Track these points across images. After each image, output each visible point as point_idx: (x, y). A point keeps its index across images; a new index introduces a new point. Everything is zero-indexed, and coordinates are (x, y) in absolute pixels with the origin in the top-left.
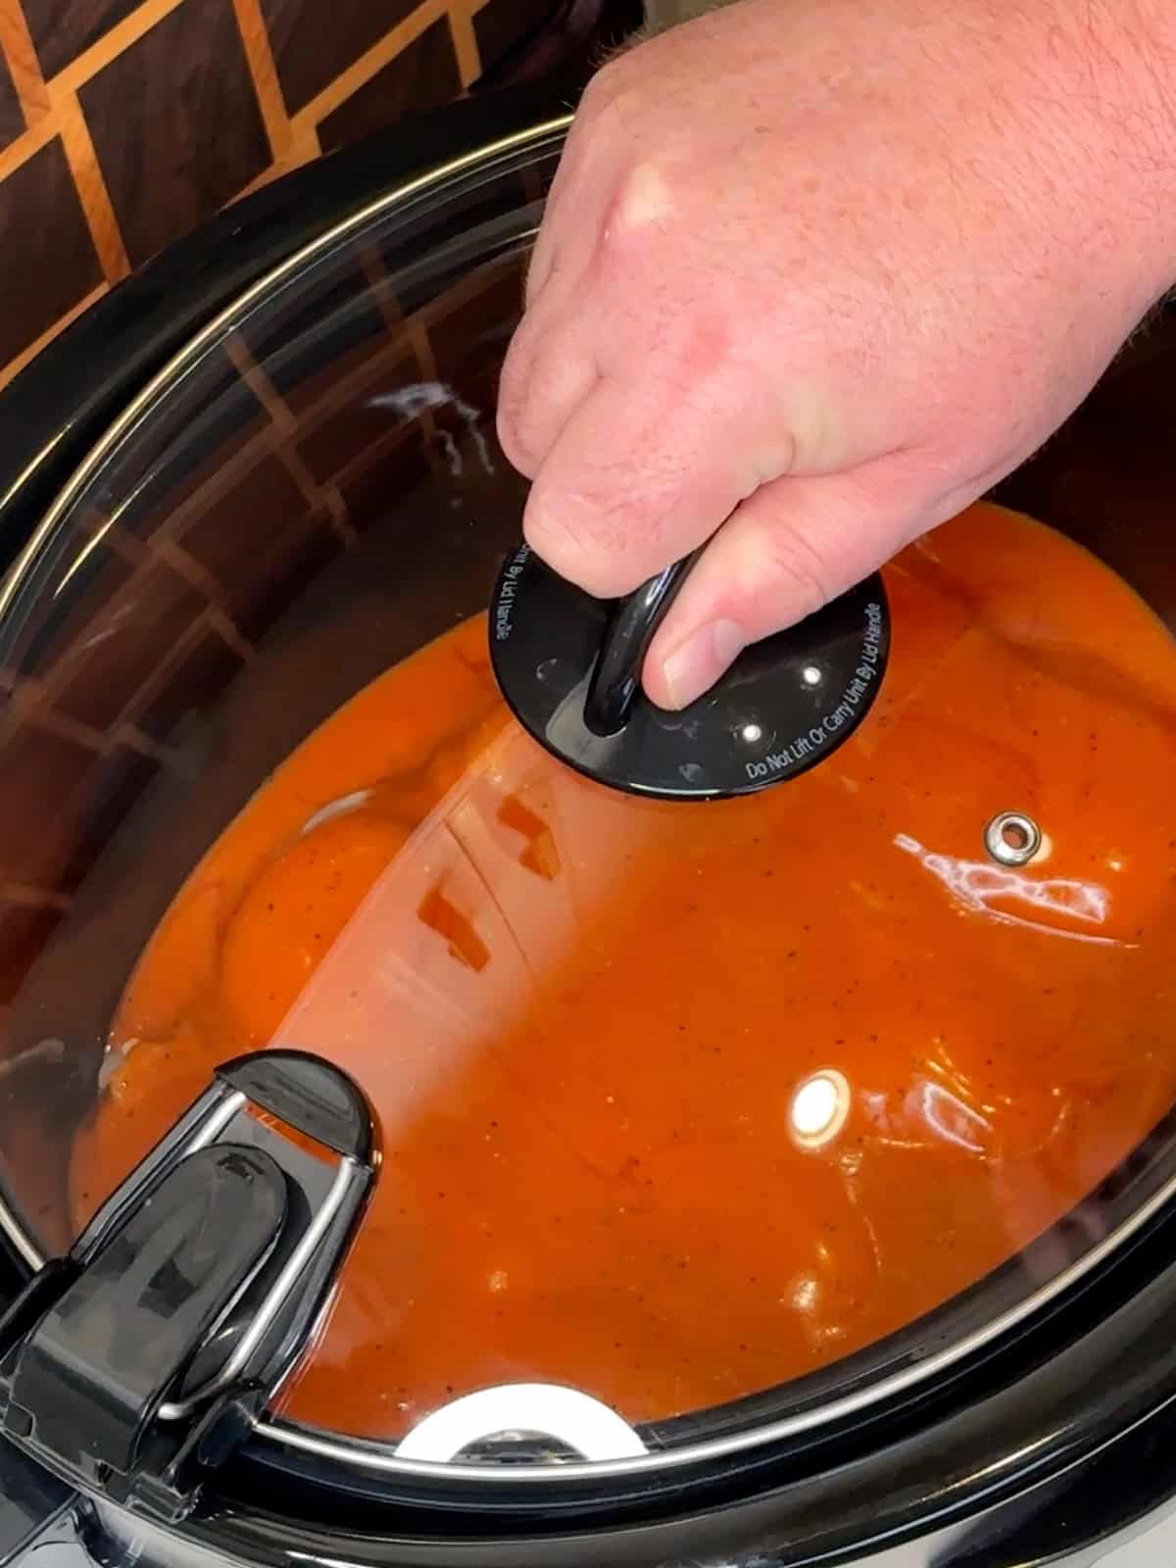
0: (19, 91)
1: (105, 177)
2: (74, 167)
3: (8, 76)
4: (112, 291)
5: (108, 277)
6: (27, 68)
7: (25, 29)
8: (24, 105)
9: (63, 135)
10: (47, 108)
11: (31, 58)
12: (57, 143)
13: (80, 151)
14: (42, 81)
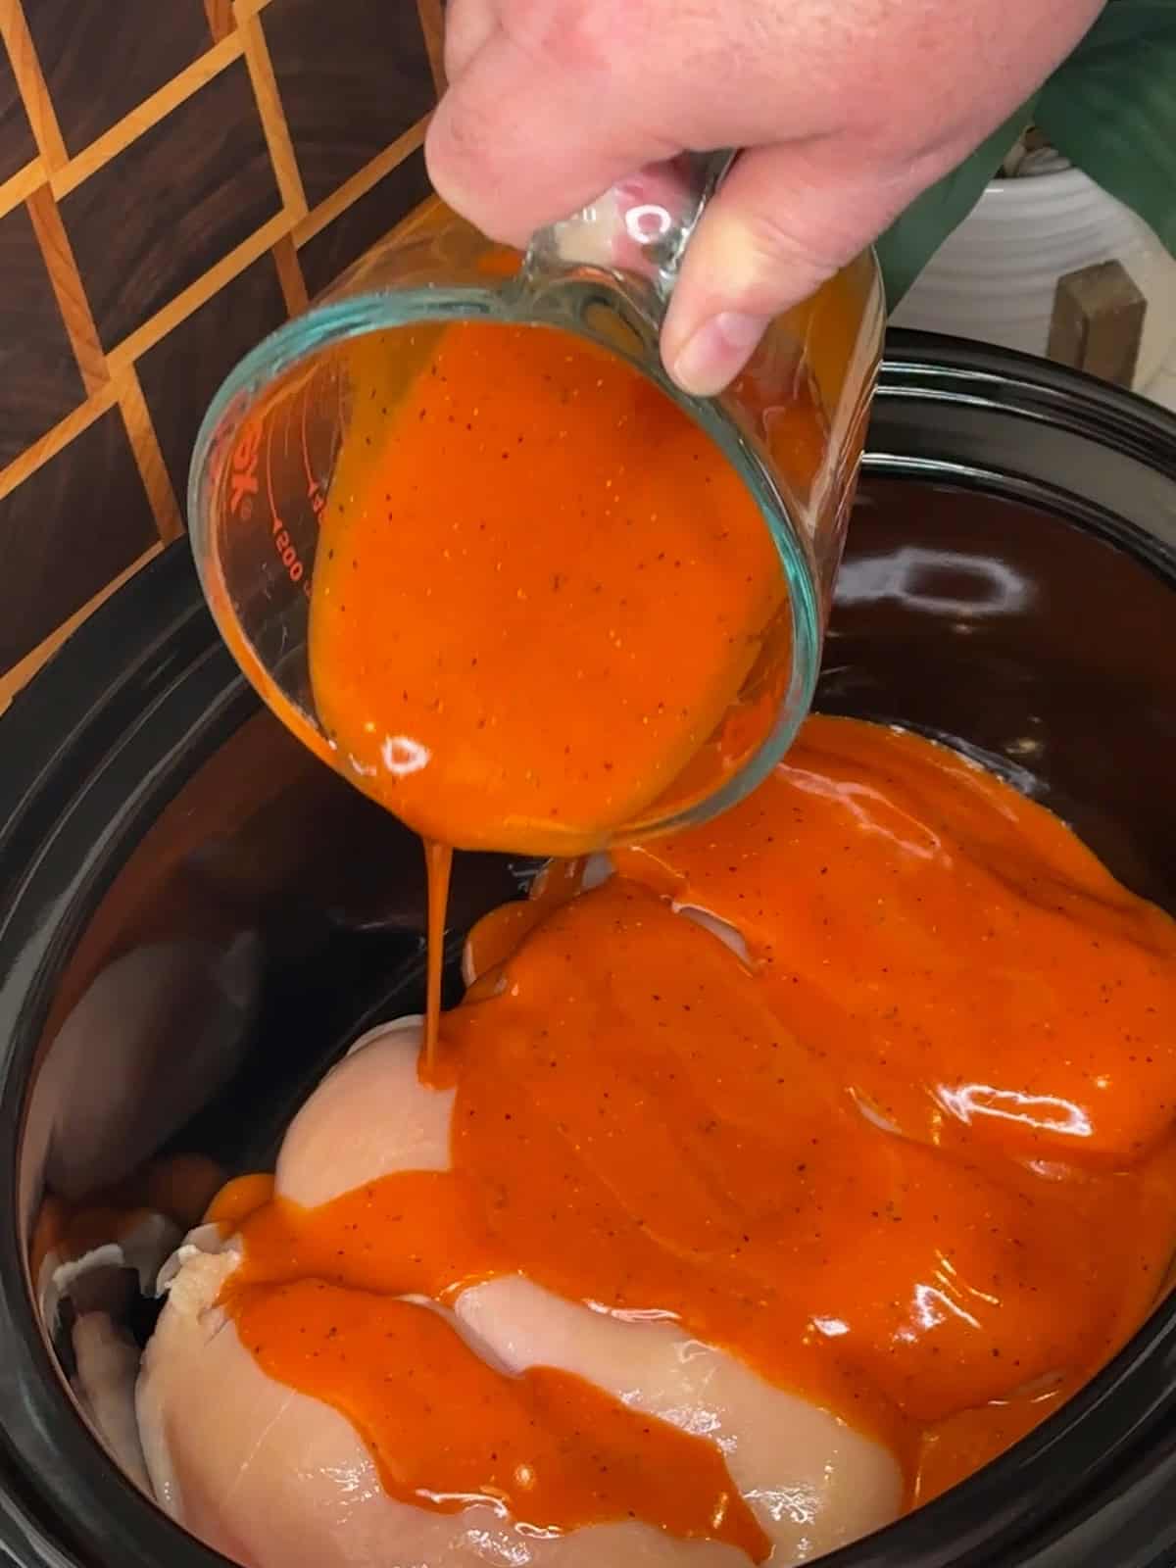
0: (80, 362)
1: (161, 444)
2: (132, 433)
3: (70, 347)
4: (167, 549)
5: (163, 537)
6: (89, 342)
7: (85, 305)
8: (85, 376)
9: (121, 404)
10: (107, 379)
11: (91, 331)
12: (116, 410)
13: (137, 418)
14: (101, 352)
